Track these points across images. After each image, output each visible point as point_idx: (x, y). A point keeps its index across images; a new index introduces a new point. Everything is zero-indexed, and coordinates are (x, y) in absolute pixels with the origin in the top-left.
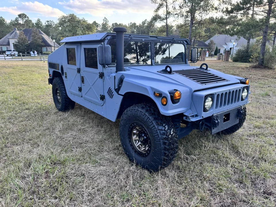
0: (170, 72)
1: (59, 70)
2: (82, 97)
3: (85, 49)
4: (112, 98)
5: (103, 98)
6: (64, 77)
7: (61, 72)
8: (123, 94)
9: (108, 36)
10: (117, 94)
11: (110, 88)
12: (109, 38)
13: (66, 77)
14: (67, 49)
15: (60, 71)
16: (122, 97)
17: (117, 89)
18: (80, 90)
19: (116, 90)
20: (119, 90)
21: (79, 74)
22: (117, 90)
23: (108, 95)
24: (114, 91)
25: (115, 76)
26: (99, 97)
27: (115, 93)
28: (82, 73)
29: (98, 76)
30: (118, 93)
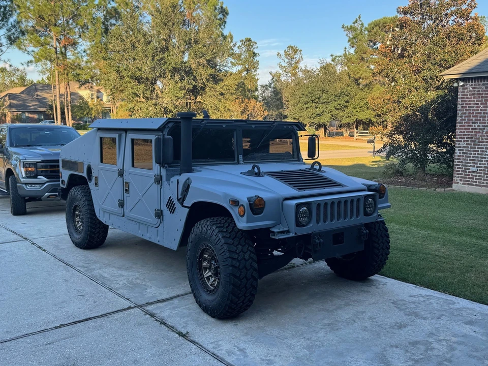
0: (259, 174)
1: (83, 173)
2: (123, 216)
3: (133, 140)
4: (173, 213)
5: (159, 214)
6: (91, 185)
7: (86, 177)
8: (190, 206)
9: (169, 122)
10: (181, 206)
11: (170, 197)
12: (170, 125)
13: (96, 184)
14: (101, 139)
15: (85, 175)
16: (187, 210)
17: (180, 199)
18: (122, 204)
19: (178, 200)
20: (184, 200)
21: (120, 179)
22: (181, 201)
23: (168, 208)
24: (176, 201)
25: (178, 180)
26: (153, 214)
27: (177, 205)
28: (127, 178)
29: (153, 180)
30: (182, 204)
